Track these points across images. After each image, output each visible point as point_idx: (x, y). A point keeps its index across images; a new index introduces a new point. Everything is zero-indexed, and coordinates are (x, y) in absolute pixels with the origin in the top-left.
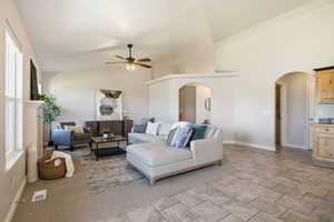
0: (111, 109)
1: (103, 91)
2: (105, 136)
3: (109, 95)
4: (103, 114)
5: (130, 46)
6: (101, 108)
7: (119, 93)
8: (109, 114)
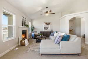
0: (47, 28)
1: (45, 23)
2: (40, 36)
3: (47, 24)
4: (45, 29)
5: (47, 8)
6: (45, 28)
7: (50, 23)
8: (47, 29)
